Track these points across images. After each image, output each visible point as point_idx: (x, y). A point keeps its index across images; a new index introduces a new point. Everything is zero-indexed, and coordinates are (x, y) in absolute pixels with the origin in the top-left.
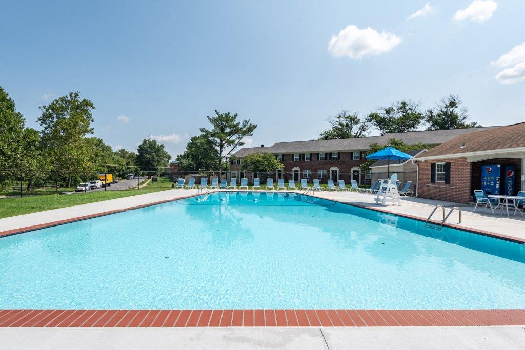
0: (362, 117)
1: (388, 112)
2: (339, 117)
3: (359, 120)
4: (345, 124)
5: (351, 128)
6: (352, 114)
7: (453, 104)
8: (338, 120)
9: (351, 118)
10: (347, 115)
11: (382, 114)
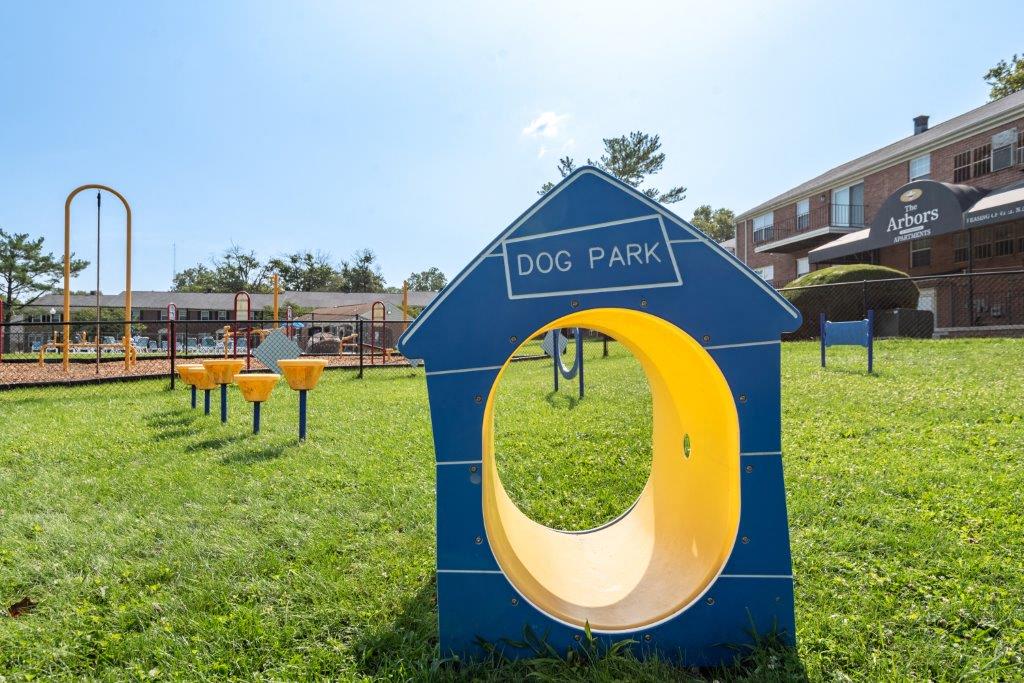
0: (264, 260)
1: (294, 260)
2: (228, 257)
3: (258, 263)
4: (236, 267)
5: (246, 274)
6: (248, 254)
7: (368, 259)
8: (226, 261)
9: (247, 259)
10: (240, 254)
11: (288, 262)
